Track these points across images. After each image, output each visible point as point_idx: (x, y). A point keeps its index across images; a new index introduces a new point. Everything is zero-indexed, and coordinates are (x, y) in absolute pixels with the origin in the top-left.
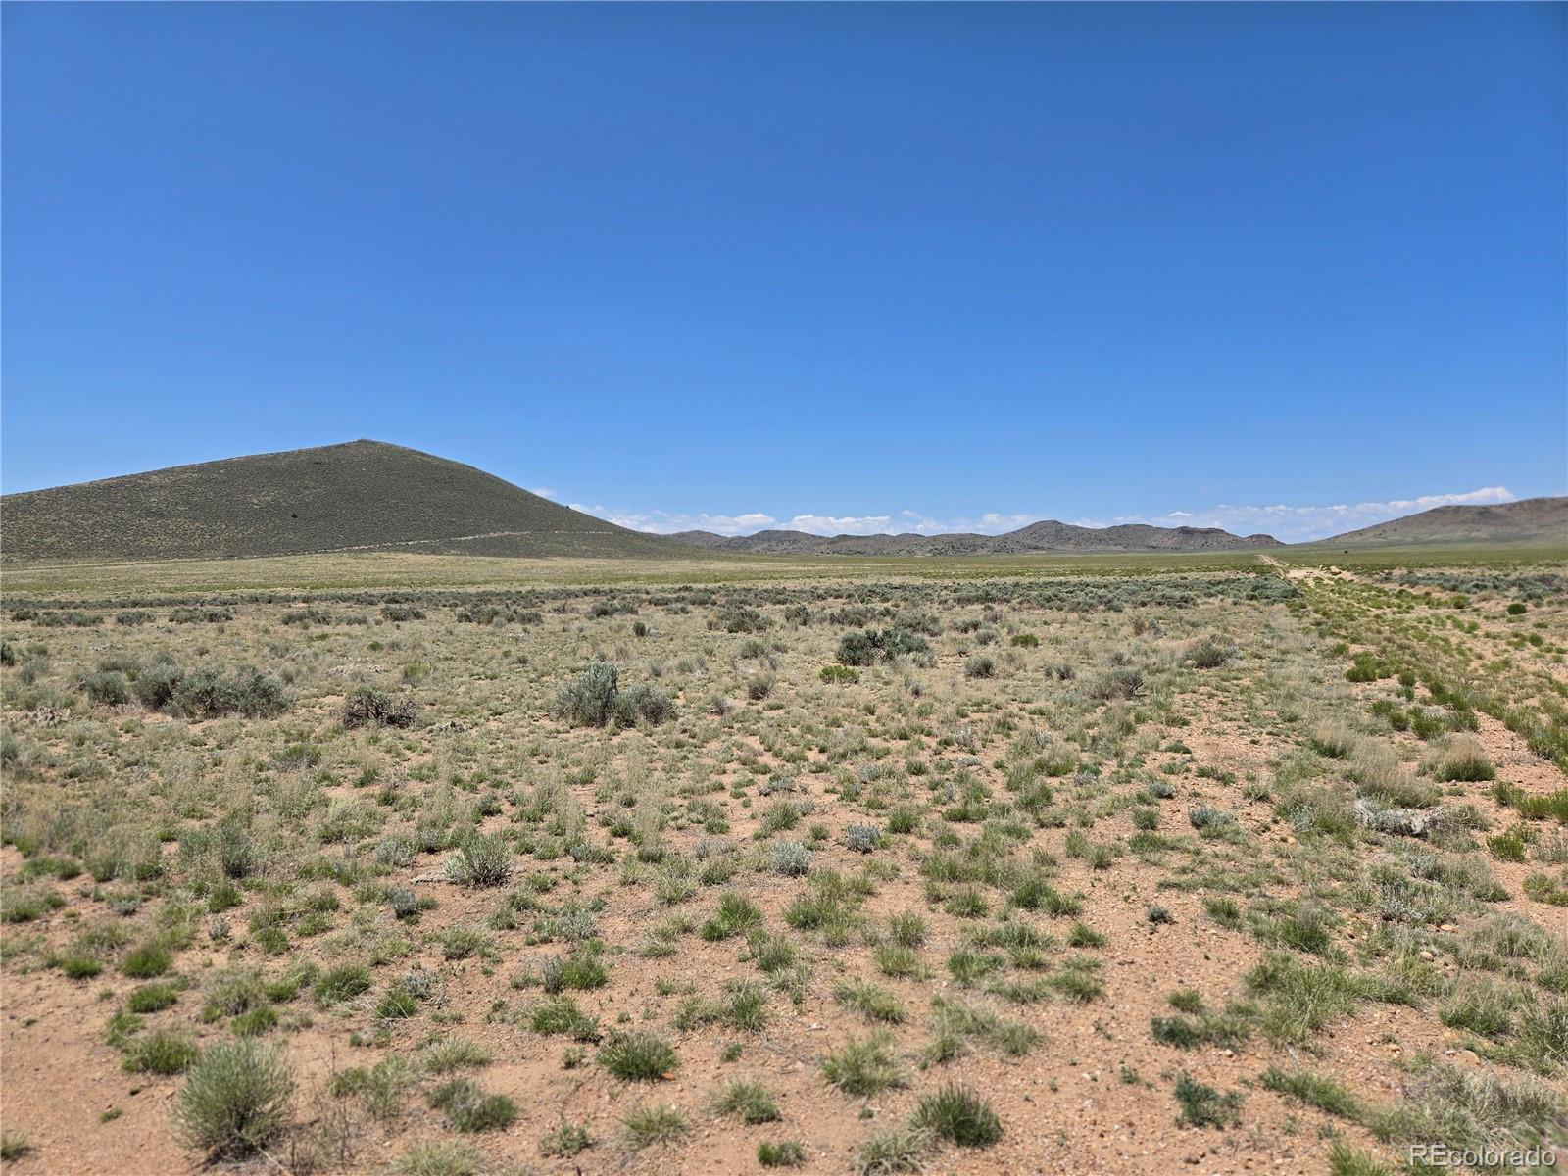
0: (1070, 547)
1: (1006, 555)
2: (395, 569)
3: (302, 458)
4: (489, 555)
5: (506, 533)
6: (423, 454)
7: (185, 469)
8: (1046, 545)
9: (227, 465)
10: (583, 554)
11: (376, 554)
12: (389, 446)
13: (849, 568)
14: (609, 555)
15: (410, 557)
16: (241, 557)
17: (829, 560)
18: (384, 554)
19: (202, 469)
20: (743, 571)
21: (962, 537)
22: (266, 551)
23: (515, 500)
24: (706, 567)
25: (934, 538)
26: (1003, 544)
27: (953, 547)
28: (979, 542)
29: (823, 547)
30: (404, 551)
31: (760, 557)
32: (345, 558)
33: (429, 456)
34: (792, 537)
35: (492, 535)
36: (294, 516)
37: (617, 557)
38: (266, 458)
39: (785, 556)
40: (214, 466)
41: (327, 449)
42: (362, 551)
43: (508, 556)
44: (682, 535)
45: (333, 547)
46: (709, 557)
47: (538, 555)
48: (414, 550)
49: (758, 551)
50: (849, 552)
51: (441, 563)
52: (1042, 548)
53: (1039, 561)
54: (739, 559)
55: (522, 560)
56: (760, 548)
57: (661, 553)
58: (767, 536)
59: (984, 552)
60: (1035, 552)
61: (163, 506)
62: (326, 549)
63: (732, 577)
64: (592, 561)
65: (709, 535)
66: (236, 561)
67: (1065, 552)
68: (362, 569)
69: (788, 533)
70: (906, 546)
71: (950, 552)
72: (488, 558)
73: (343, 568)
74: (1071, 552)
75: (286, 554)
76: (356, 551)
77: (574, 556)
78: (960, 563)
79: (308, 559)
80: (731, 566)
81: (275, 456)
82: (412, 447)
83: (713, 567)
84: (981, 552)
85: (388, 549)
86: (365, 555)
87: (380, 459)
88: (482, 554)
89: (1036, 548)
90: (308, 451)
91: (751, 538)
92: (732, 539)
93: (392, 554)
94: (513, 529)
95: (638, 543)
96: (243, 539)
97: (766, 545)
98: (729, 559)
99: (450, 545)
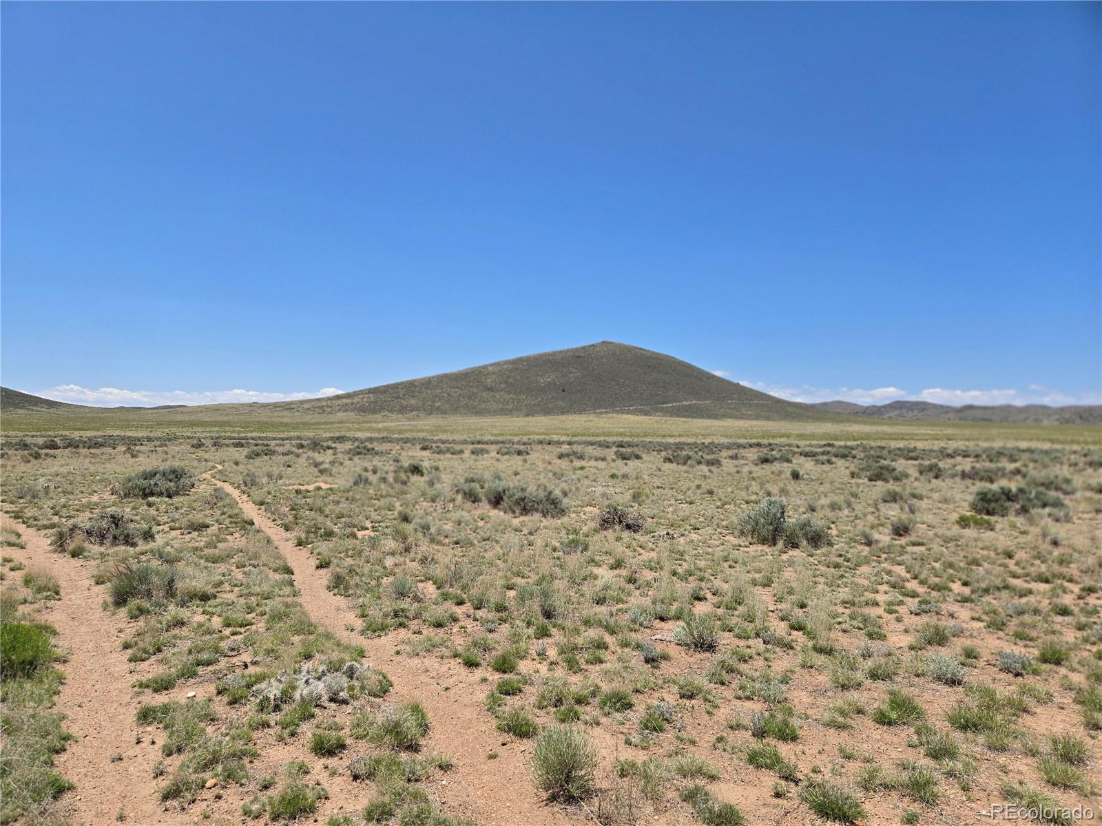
2: (621, 425)
3: (569, 354)
4: (682, 417)
5: (694, 402)
6: (641, 349)
7: (506, 362)
9: (527, 360)
10: (749, 418)
11: (610, 415)
12: (620, 345)
13: (975, 432)
14: (768, 418)
15: (631, 418)
16: (533, 416)
17: (954, 426)
18: (615, 415)
19: (514, 362)
20: (877, 433)
22: (547, 412)
23: (701, 380)
24: (845, 429)
29: (951, 415)
30: (627, 413)
31: (892, 422)
32: (592, 417)
33: (645, 350)
34: (922, 407)
35: (684, 403)
36: (564, 391)
37: (774, 420)
38: (549, 354)
39: (917, 421)
40: (521, 360)
41: (583, 348)
42: (602, 413)
43: (695, 417)
44: (825, 404)
45: (585, 410)
46: (848, 421)
47: (715, 417)
48: (633, 413)
49: (890, 417)
50: (975, 419)
51: (651, 422)
54: (874, 424)
55: (705, 421)
56: (892, 414)
57: (808, 417)
58: (898, 406)
61: (493, 385)
62: (581, 411)
63: (868, 436)
64: (755, 423)
65: (848, 404)
66: (530, 419)
68: (601, 425)
69: (917, 404)
70: (1033, 415)
72: (682, 419)
73: (590, 424)
75: (558, 414)
76: (598, 413)
77: (741, 418)
79: (570, 417)
80: (867, 429)
81: (554, 354)
82: (635, 345)
83: (851, 429)
85: (617, 412)
86: (603, 415)
87: (615, 353)
88: (678, 416)
90: (573, 350)
91: (884, 407)
92: (868, 408)
93: (620, 416)
94: (699, 399)
95: (790, 409)
96: (534, 405)
97: (897, 412)
98: (865, 423)
99: (656, 410)
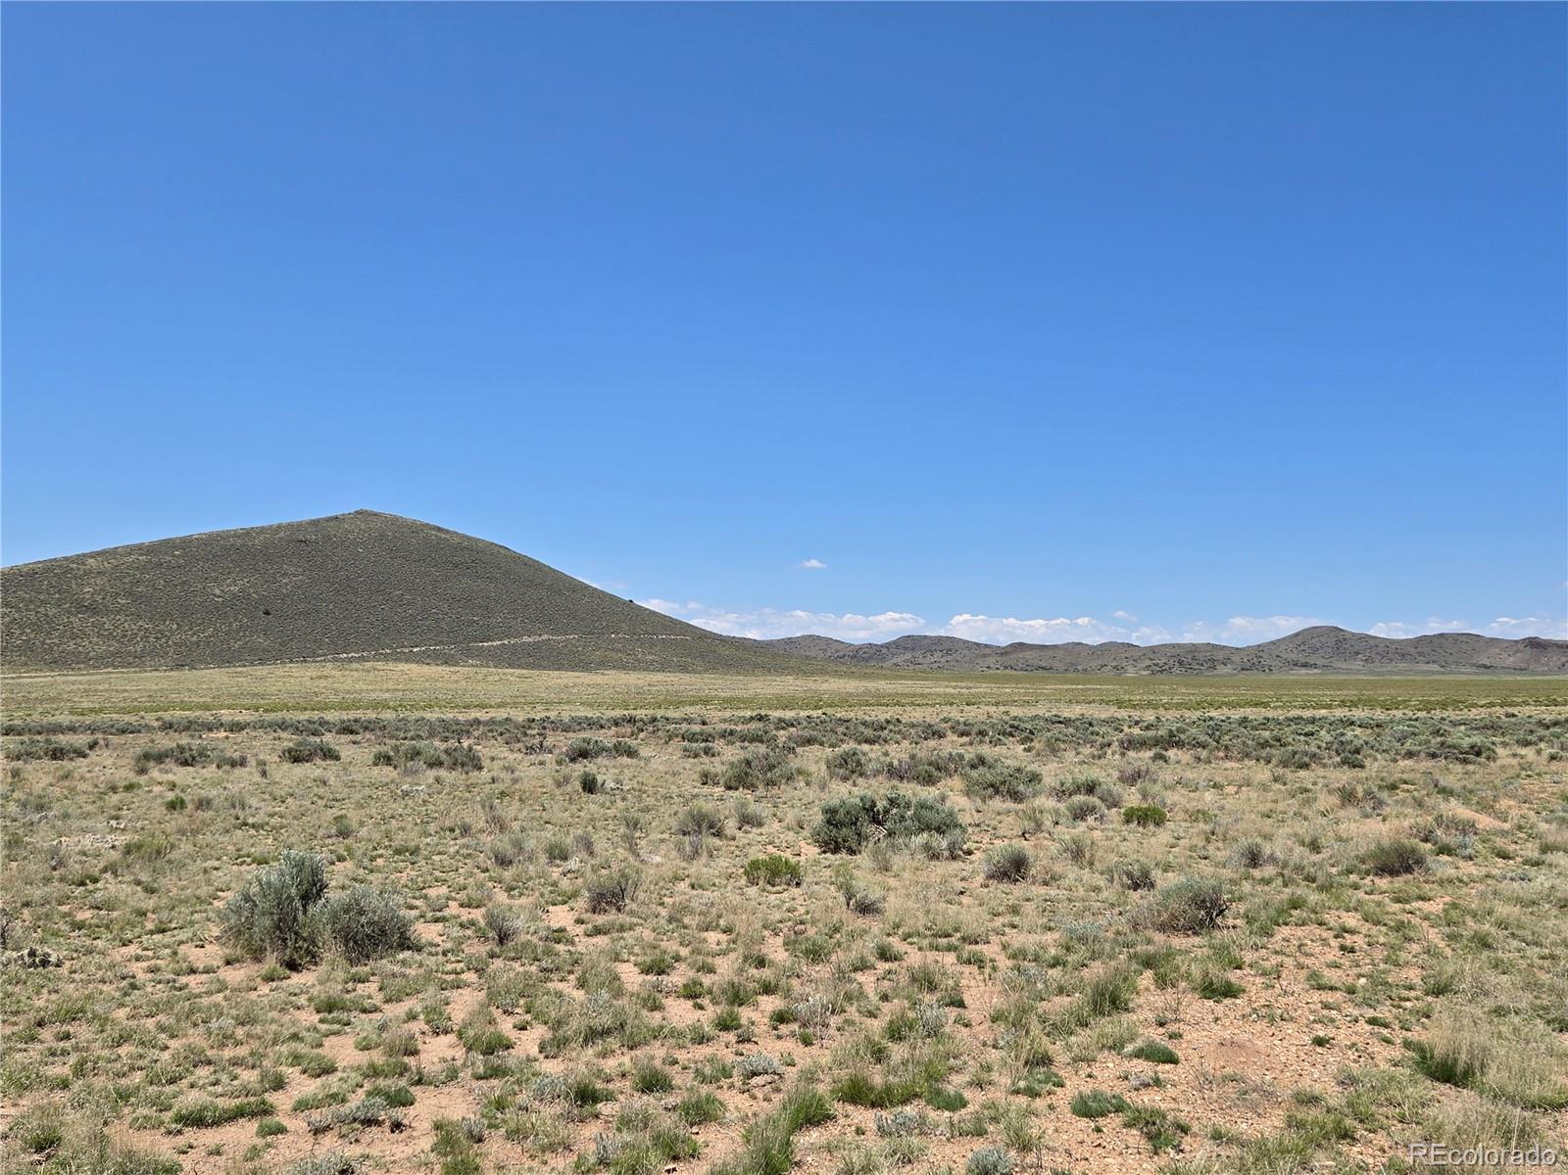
0: (1357, 665)
1: (1261, 676)
2: (390, 686)
3: (282, 534)
4: (519, 667)
5: (545, 637)
6: (439, 529)
7: (131, 550)
8: (1320, 662)
9: (185, 543)
10: (647, 667)
11: (368, 665)
12: (395, 519)
13: (1019, 690)
14: (684, 669)
15: (414, 669)
16: (193, 668)
17: (995, 679)
18: (380, 665)
19: (152, 549)
20: (867, 692)
21: (1193, 649)
22: (225, 658)
23: (559, 592)
24: (811, 685)
25: (1153, 649)
26: (1255, 660)
27: (1181, 663)
28: (1220, 656)
29: (990, 661)
30: (407, 661)
31: (896, 672)
32: (329, 669)
33: (448, 532)
34: (948, 646)
35: (526, 639)
36: (267, 613)
37: (694, 672)
38: (235, 534)
39: (937, 672)
40: (168, 545)
41: (315, 523)
42: (350, 660)
43: (545, 668)
44: (790, 641)
45: (314, 654)
46: (823, 672)
47: (586, 666)
48: (409, 658)
49: (897, 665)
50: (1027, 668)
51: (454, 677)
52: (1315, 666)
53: (1307, 685)
54: (866, 676)
55: (563, 674)
56: (899, 660)
57: (756, 666)
58: (909, 644)
59: (1228, 669)
60: (1303, 671)
61: (99, 598)
62: (305, 657)
63: (845, 701)
64: (659, 677)
65: (829, 641)
66: (186, 673)
67: (1349, 672)
68: (348, 684)
69: (940, 640)
70: (1113, 658)
71: (1176, 670)
72: (518, 672)
73: (323, 683)
74: (1358, 672)
75: (252, 664)
76: (344, 660)
77: (634, 669)
78: (1186, 686)
79: (280, 670)
80: (851, 686)
81: (247, 533)
82: (425, 521)
83: (825, 686)
84: (1222, 670)
85: (386, 658)
86: (355, 665)
87: (382, 536)
88: (511, 666)
89: (1305, 665)
90: (290, 526)
91: (887, 646)
92: (861, 648)
93: (391, 665)
94: (554, 632)
95: (724, 651)
96: (198, 644)
97: (908, 656)
98: (851, 675)
99: (469, 653)
